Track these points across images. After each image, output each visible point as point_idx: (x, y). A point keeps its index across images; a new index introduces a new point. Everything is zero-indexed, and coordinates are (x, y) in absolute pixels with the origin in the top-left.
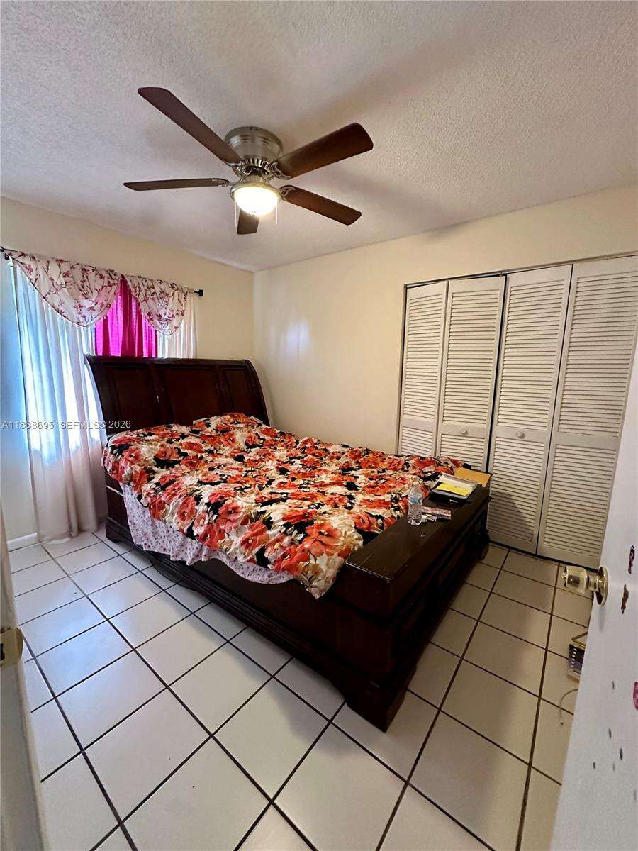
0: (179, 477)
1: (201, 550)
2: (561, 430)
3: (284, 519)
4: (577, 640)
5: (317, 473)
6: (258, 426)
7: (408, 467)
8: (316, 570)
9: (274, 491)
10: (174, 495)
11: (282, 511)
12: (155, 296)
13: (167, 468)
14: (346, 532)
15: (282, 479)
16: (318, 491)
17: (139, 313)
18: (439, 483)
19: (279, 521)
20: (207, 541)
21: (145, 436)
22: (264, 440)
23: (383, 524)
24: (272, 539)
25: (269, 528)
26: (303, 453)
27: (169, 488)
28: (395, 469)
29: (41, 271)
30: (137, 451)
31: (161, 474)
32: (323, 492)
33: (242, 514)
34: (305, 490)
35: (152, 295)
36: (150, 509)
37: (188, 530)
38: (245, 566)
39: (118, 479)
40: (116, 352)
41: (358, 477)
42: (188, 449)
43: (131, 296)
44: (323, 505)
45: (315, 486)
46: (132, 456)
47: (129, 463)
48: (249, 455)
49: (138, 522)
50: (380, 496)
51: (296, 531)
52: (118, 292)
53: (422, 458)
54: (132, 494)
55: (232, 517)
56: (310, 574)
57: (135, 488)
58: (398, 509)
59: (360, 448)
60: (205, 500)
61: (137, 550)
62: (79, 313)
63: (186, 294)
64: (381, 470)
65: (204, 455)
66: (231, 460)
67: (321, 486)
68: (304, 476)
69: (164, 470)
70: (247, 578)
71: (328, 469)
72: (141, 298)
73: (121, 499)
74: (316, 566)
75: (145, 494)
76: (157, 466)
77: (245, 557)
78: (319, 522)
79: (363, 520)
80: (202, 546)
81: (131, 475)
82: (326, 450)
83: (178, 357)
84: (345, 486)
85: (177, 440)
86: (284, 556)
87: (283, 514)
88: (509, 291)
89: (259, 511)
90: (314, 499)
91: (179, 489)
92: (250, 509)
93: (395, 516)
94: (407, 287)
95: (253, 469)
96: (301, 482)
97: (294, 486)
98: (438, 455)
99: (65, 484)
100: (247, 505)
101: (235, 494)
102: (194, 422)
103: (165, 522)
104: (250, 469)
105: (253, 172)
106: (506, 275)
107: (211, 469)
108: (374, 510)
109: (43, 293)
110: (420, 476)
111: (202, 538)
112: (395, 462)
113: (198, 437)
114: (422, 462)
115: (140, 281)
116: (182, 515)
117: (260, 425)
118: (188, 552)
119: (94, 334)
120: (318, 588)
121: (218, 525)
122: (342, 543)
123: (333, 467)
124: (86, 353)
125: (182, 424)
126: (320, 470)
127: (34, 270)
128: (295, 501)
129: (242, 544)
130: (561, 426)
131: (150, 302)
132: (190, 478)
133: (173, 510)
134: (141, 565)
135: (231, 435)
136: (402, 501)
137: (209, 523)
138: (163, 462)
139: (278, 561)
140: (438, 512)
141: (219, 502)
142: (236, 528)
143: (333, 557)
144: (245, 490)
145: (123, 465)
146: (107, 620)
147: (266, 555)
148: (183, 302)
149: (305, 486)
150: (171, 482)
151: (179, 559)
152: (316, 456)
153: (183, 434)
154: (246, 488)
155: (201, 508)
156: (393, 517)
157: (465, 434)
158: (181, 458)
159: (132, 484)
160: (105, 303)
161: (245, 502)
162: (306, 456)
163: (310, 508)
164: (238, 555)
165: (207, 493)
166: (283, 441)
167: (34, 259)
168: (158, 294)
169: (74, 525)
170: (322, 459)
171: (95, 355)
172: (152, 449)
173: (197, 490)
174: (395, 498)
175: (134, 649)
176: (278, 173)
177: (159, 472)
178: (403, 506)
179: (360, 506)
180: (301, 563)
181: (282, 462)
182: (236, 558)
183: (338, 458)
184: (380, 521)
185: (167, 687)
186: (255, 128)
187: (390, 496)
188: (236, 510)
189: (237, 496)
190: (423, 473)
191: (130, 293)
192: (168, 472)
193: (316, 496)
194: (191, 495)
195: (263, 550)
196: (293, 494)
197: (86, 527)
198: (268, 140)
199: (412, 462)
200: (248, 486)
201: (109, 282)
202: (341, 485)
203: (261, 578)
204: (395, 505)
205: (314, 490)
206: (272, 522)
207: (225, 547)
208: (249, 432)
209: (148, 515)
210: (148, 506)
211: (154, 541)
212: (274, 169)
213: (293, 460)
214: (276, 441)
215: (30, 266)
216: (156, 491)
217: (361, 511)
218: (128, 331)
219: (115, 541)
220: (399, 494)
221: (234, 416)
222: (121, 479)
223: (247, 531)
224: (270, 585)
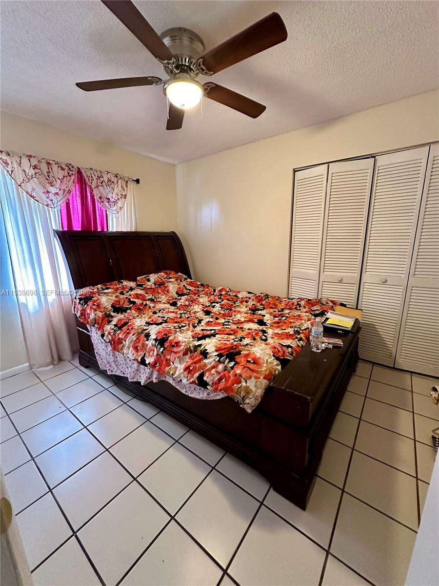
0: (131, 319)
1: (151, 374)
2: (416, 276)
3: (216, 351)
4: (436, 432)
5: (234, 313)
6: (184, 280)
7: (300, 306)
8: (248, 391)
9: (204, 328)
10: (129, 333)
11: (214, 344)
12: (104, 184)
13: (122, 313)
14: (267, 360)
15: (207, 319)
16: (238, 327)
17: (92, 197)
18: (327, 319)
19: (213, 352)
20: (157, 368)
21: (103, 290)
22: (190, 290)
23: (292, 352)
24: (209, 366)
25: (206, 357)
26: (220, 298)
27: (125, 328)
28: (290, 309)
29: (15, 165)
30: (99, 301)
31: (117, 318)
32: (242, 328)
33: (183, 347)
34: (227, 326)
35: (102, 183)
36: (111, 344)
37: (141, 359)
38: (187, 386)
39: (85, 322)
40: (77, 227)
41: (265, 316)
42: (135, 298)
43: (85, 184)
44: (244, 338)
45: (234, 324)
46: (95, 305)
47: (93, 310)
48: (181, 301)
49: (103, 353)
50: (285, 329)
51: (228, 360)
52: (76, 180)
53: (309, 300)
54: (97, 333)
55: (175, 349)
56: (243, 394)
57: (99, 329)
58: (301, 339)
59: (262, 293)
60: (153, 336)
61: (103, 373)
62: (48, 198)
63: (127, 182)
64: (280, 310)
65: (147, 302)
66: (168, 306)
67: (238, 323)
68: (224, 316)
69: (119, 314)
70: (190, 396)
71: (241, 310)
72: (93, 187)
73: (89, 337)
74: (247, 388)
75: (106, 333)
76: (114, 312)
77: (188, 380)
78: (246, 352)
79: (278, 350)
80: (153, 371)
81: (95, 319)
82: (236, 296)
83: (123, 230)
84: (257, 323)
85: (127, 292)
86: (220, 380)
87: (215, 346)
88: (377, 171)
89: (197, 344)
90: (236, 334)
91: (132, 328)
92: (189, 343)
93: (300, 345)
94: (295, 171)
95: (185, 312)
96: (223, 321)
97: (219, 324)
98: (319, 297)
99: (47, 328)
100: (186, 340)
101: (176, 332)
102: (138, 278)
103: (123, 354)
104: (182, 312)
105: (181, 70)
106: (374, 157)
107: (155, 313)
108: (283, 341)
109: (18, 183)
110: (311, 314)
111: (153, 365)
112: (290, 303)
113: (143, 290)
114: (310, 303)
115: (91, 172)
116: (136, 348)
117: (185, 279)
118: (142, 376)
119: (59, 214)
120: (249, 404)
121: (164, 356)
122: (265, 369)
123: (244, 309)
124: (55, 229)
125: (130, 280)
126: (235, 311)
127: (10, 163)
128: (223, 336)
129: (185, 370)
130: (416, 273)
131: (101, 188)
132: (139, 320)
133: (129, 345)
134: (106, 384)
135: (166, 287)
136: (303, 333)
137: (157, 355)
138: (118, 309)
139: (216, 384)
140: (332, 341)
141: (164, 338)
142: (179, 357)
143: (260, 380)
144: (182, 328)
145: (89, 312)
146: (85, 427)
147: (205, 378)
148: (125, 188)
149: (226, 323)
150: (126, 324)
151: (135, 380)
152: (230, 301)
153: (131, 287)
154: (183, 326)
155: (150, 343)
156: (298, 346)
157: (341, 281)
158: (131, 305)
159: (96, 326)
160: (67, 189)
161: (185, 337)
162: (222, 301)
163: (235, 341)
164: (182, 378)
165: (154, 331)
166: (203, 290)
167: (9, 155)
168: (106, 181)
169: (56, 356)
170: (234, 303)
171: (61, 230)
172: (108, 299)
173: (146, 330)
174: (297, 331)
175: (107, 450)
176: (203, 70)
177: (116, 316)
178: (304, 337)
179: (273, 338)
180: (235, 385)
181: (206, 306)
182: (181, 380)
183: (247, 302)
184: (290, 350)
185: (135, 479)
186: (183, 28)
187: (292, 329)
188: (178, 344)
189: (178, 334)
190: (312, 311)
191: (85, 182)
192: (122, 316)
193: (237, 332)
194: (142, 333)
195: (202, 375)
196: (220, 330)
197: (64, 358)
198: (194, 40)
199: (303, 303)
200: (184, 325)
201: (68, 173)
202: (253, 322)
203: (201, 396)
204: (298, 337)
205: (234, 327)
206: (208, 353)
207: (171, 372)
208: (178, 285)
209: (110, 348)
210: (110, 342)
211: (115, 367)
212: (200, 65)
213: (214, 304)
214: (198, 290)
215: (6, 160)
216: (115, 331)
217: (274, 342)
218: (86, 211)
219: (86, 367)
220: (300, 328)
221: (166, 273)
222: (88, 323)
223: (188, 360)
224: (208, 400)
